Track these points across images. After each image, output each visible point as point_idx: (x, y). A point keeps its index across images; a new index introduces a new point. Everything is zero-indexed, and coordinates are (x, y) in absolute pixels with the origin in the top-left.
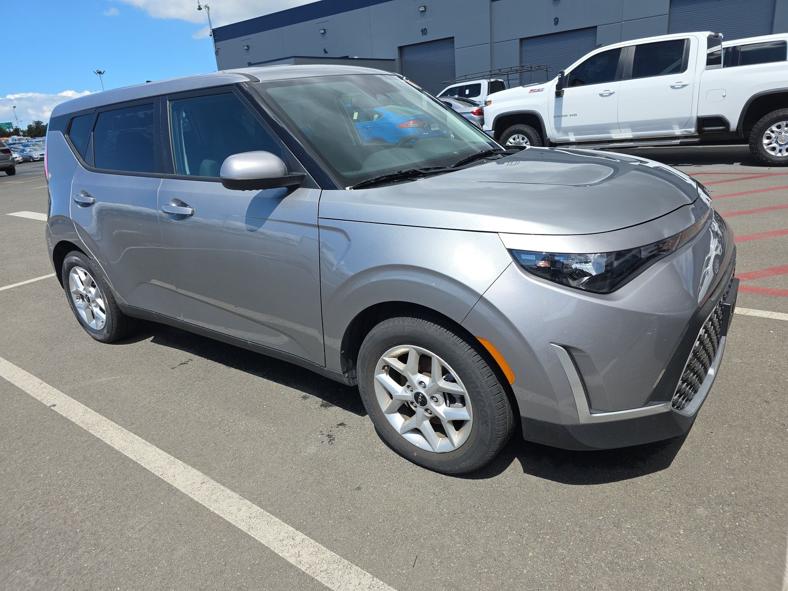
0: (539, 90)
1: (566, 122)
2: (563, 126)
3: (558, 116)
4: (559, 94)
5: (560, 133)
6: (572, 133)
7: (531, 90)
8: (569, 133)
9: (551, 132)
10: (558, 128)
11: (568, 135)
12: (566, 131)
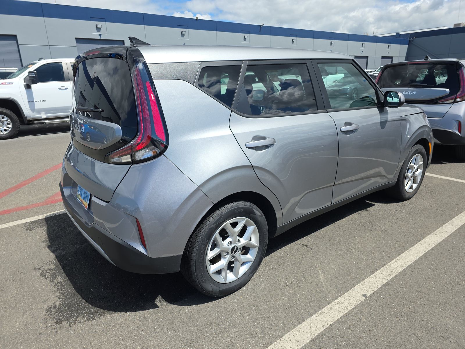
0: (9, 84)
1: (38, 106)
2: (36, 108)
3: (31, 101)
4: (28, 87)
5: (35, 113)
6: (44, 113)
7: (2, 83)
8: (41, 113)
9: (27, 112)
10: (33, 109)
11: (40, 114)
12: (39, 111)
